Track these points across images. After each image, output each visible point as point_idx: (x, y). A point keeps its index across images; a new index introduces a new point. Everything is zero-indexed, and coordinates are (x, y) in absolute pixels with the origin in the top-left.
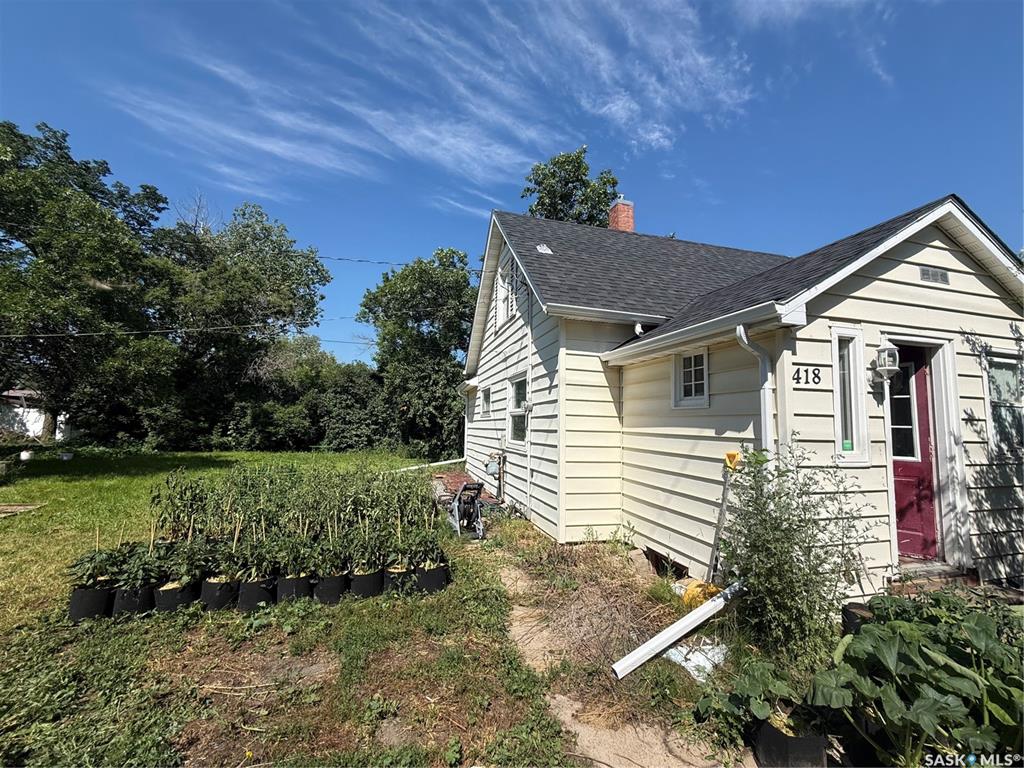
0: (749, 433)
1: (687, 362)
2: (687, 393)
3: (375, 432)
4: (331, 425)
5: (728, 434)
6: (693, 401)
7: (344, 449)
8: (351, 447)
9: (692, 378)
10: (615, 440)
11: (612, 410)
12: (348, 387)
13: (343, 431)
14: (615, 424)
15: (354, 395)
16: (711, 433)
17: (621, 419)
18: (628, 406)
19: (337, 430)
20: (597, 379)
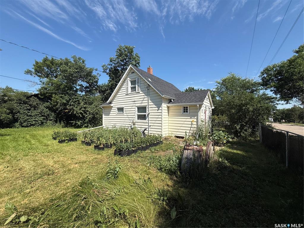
0: (196, 118)
1: (184, 107)
2: (184, 112)
3: (44, 119)
4: (22, 117)
5: (192, 118)
6: (185, 113)
7: (30, 126)
8: (33, 125)
9: (185, 110)
10: (167, 119)
11: (167, 114)
12: (27, 101)
13: (28, 119)
14: (167, 116)
15: (30, 105)
16: (190, 118)
17: (168, 115)
18: (170, 113)
19: (25, 119)
20: (166, 109)
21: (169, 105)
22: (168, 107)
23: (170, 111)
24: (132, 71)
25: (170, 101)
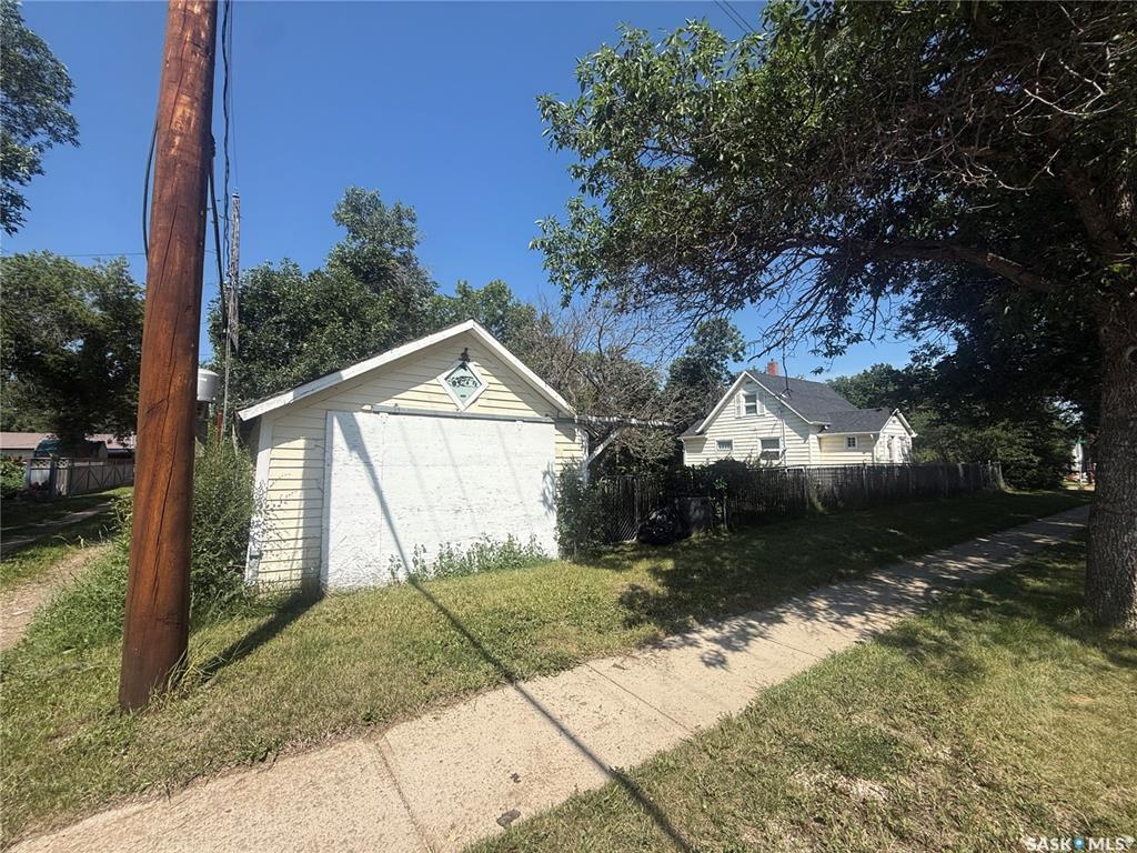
1: (849, 439)
2: (849, 444)
9: (851, 442)
14: (819, 453)
17: (821, 452)
18: (823, 448)
20: (816, 441)
21: (820, 435)
22: (819, 439)
23: (823, 445)
24: (747, 380)
25: (822, 429)
